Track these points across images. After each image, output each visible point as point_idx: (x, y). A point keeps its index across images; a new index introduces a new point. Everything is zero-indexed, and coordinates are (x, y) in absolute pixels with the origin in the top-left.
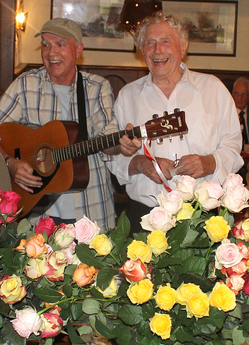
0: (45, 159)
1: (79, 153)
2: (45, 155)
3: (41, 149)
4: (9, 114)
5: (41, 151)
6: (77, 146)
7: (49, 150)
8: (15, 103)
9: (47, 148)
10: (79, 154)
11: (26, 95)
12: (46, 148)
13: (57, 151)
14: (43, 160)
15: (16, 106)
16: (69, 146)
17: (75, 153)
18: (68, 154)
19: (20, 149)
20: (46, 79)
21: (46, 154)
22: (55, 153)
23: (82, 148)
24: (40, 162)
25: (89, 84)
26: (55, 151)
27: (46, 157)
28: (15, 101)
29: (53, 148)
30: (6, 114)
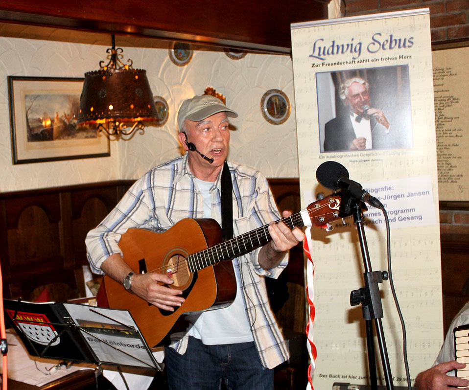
0: (178, 269)
1: (221, 256)
2: (177, 264)
3: (171, 257)
4: (131, 216)
5: (171, 259)
6: (218, 248)
7: (183, 257)
8: (139, 202)
9: (179, 255)
10: (221, 259)
11: (153, 191)
12: (177, 256)
13: (192, 257)
14: (175, 272)
15: (139, 206)
16: (207, 250)
17: (216, 257)
18: (208, 260)
19: (146, 260)
20: (185, 171)
21: (178, 262)
22: (190, 261)
23: (224, 250)
24: (172, 274)
25: (239, 178)
26: (190, 258)
27: (179, 267)
28: (138, 199)
29: (187, 254)
30: (126, 216)
